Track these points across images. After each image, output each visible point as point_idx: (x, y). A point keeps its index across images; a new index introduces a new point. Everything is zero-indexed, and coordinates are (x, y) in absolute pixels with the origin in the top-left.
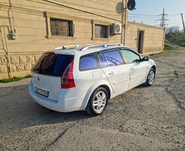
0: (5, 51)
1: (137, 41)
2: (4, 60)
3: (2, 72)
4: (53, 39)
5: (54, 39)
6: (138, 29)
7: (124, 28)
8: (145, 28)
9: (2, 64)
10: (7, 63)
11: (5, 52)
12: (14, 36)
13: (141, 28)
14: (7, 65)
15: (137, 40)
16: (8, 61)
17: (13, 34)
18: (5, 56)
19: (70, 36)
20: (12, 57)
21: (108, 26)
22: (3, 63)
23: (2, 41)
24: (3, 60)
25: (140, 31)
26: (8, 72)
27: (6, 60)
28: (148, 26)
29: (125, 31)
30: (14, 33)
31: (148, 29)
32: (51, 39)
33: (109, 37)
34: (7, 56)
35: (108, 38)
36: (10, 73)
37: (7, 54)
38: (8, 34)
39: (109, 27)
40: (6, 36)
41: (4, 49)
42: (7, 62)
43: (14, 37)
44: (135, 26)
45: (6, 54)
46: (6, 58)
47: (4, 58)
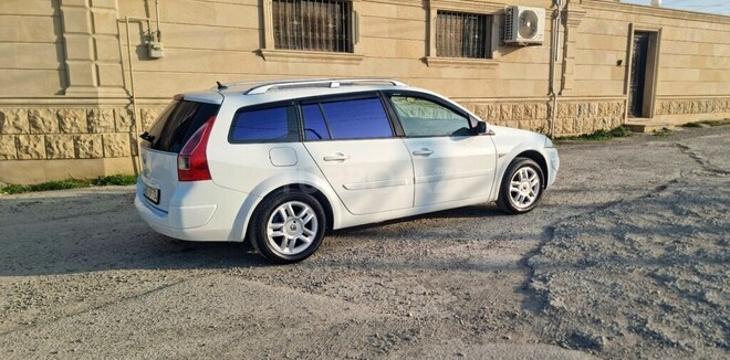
0: (128, 93)
1: (623, 68)
2: (123, 119)
3: (116, 154)
4: (279, 59)
5: (284, 59)
6: (630, 25)
7: (564, 22)
8: (665, 21)
9: (116, 130)
10: (131, 127)
11: (125, 95)
12: (156, 49)
13: (646, 23)
14: (131, 135)
15: (627, 66)
16: (134, 122)
17: (152, 43)
18: (126, 107)
19: (341, 50)
20: (146, 110)
21: (491, 16)
22: (118, 127)
23: (121, 63)
24: (118, 120)
25: (637, 32)
26: (133, 156)
27: (128, 119)
28: (677, 14)
29: (566, 33)
30: (155, 43)
31: (682, 23)
32: (272, 58)
33: (496, 54)
34: (131, 107)
35: (490, 57)
36: (136, 158)
37: (132, 102)
38: (139, 42)
39: (496, 20)
40: (133, 49)
41: (124, 88)
42: (130, 124)
43: (154, 53)
44: (617, 16)
45: (127, 101)
46: (130, 113)
47: (124, 113)
